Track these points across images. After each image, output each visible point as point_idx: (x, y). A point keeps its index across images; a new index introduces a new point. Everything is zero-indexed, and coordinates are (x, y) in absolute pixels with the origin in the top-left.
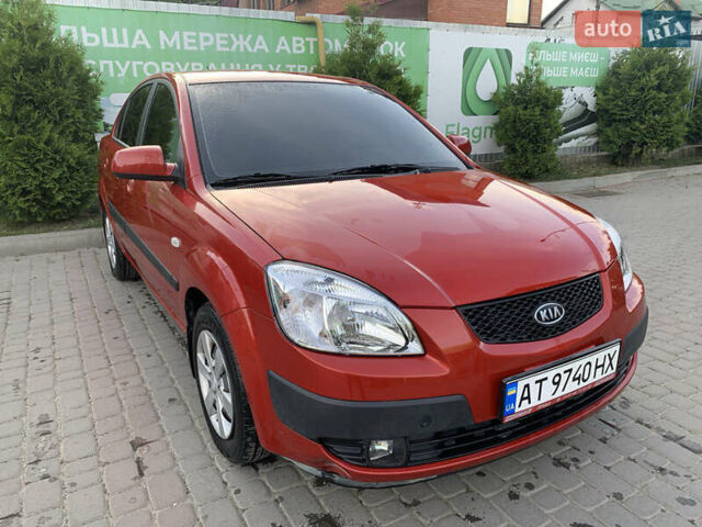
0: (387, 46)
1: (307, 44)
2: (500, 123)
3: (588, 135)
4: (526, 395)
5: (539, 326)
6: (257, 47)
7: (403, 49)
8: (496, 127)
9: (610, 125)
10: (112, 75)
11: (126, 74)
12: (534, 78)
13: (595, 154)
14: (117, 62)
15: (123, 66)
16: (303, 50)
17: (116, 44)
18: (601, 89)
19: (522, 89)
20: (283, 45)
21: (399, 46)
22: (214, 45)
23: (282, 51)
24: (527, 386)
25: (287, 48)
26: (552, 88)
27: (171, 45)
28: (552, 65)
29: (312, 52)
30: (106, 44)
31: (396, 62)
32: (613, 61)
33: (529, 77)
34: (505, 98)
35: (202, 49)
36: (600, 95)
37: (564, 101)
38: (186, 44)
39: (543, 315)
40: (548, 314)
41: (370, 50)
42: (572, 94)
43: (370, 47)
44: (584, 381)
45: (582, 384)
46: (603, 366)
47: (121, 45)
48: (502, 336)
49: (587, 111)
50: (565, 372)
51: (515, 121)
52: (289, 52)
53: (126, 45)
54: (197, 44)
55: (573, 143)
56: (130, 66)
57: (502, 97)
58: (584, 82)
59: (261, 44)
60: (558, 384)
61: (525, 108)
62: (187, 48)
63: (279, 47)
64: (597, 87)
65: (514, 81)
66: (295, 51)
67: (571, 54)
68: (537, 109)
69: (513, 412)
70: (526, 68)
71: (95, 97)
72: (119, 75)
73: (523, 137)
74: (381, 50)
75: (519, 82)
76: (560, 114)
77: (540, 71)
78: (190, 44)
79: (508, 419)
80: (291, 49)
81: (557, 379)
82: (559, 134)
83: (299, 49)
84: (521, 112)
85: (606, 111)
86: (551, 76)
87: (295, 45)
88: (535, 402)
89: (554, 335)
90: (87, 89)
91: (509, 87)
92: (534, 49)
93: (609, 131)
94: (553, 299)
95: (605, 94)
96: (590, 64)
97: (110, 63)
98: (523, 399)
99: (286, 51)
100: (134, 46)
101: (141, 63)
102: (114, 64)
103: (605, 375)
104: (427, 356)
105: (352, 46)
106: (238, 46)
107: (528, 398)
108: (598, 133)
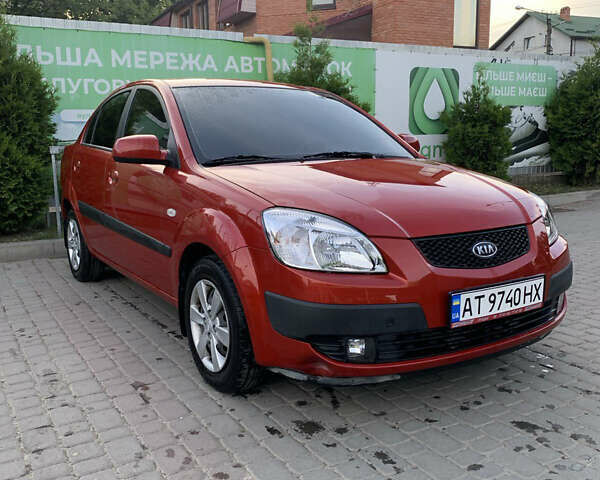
0: (334, 66)
1: (255, 64)
2: (449, 142)
3: (540, 155)
4: (468, 307)
5: (476, 258)
6: (206, 65)
7: (350, 69)
8: (445, 146)
9: (560, 145)
10: (64, 91)
11: (77, 91)
12: (482, 96)
13: (549, 174)
14: (69, 80)
15: (75, 84)
16: (251, 70)
17: (69, 62)
18: (550, 108)
19: (470, 107)
20: (232, 64)
21: (346, 65)
22: (164, 63)
23: (230, 69)
24: (468, 300)
25: (235, 66)
26: (499, 107)
27: (121, 63)
28: (499, 85)
29: (260, 71)
30: (60, 63)
31: (344, 81)
32: (560, 81)
33: (476, 96)
34: (454, 117)
35: (152, 67)
36: (550, 116)
37: (513, 120)
38: (136, 63)
39: (480, 249)
40: (483, 249)
41: (318, 69)
42: (521, 113)
43: (318, 66)
44: (516, 304)
45: (514, 307)
46: (530, 294)
47: (74, 64)
48: (447, 262)
49: (537, 130)
50: (499, 293)
51: (463, 139)
52: (237, 71)
53: (78, 63)
54: (148, 63)
55: (525, 163)
56: (82, 83)
57: (450, 116)
58: (533, 102)
59: (210, 62)
60: (494, 302)
61: (474, 126)
62: (137, 66)
63: (228, 66)
64: (546, 107)
65: (461, 99)
66: (243, 70)
67: (518, 74)
68: (486, 128)
69: (458, 320)
70: (473, 87)
71: (50, 112)
72: (71, 92)
73: (473, 155)
74: (329, 69)
75: (467, 100)
76: (509, 133)
77: (487, 90)
78: (141, 63)
79: (454, 325)
80: (240, 69)
81: (492, 298)
82: (511, 153)
83: (248, 68)
84: (470, 130)
85: (556, 130)
86: (499, 96)
87: (243, 65)
88: (475, 315)
89: (489, 266)
90: (44, 104)
91: (458, 105)
92: (480, 69)
93: (560, 150)
94: (487, 239)
95: (554, 113)
96: (538, 85)
97: (63, 81)
98: (465, 310)
99: (234, 70)
100: (86, 64)
101: (93, 80)
102: (67, 82)
103: (533, 303)
104: (390, 274)
105: (300, 65)
106: (188, 65)
107: (470, 310)
108: (550, 152)
